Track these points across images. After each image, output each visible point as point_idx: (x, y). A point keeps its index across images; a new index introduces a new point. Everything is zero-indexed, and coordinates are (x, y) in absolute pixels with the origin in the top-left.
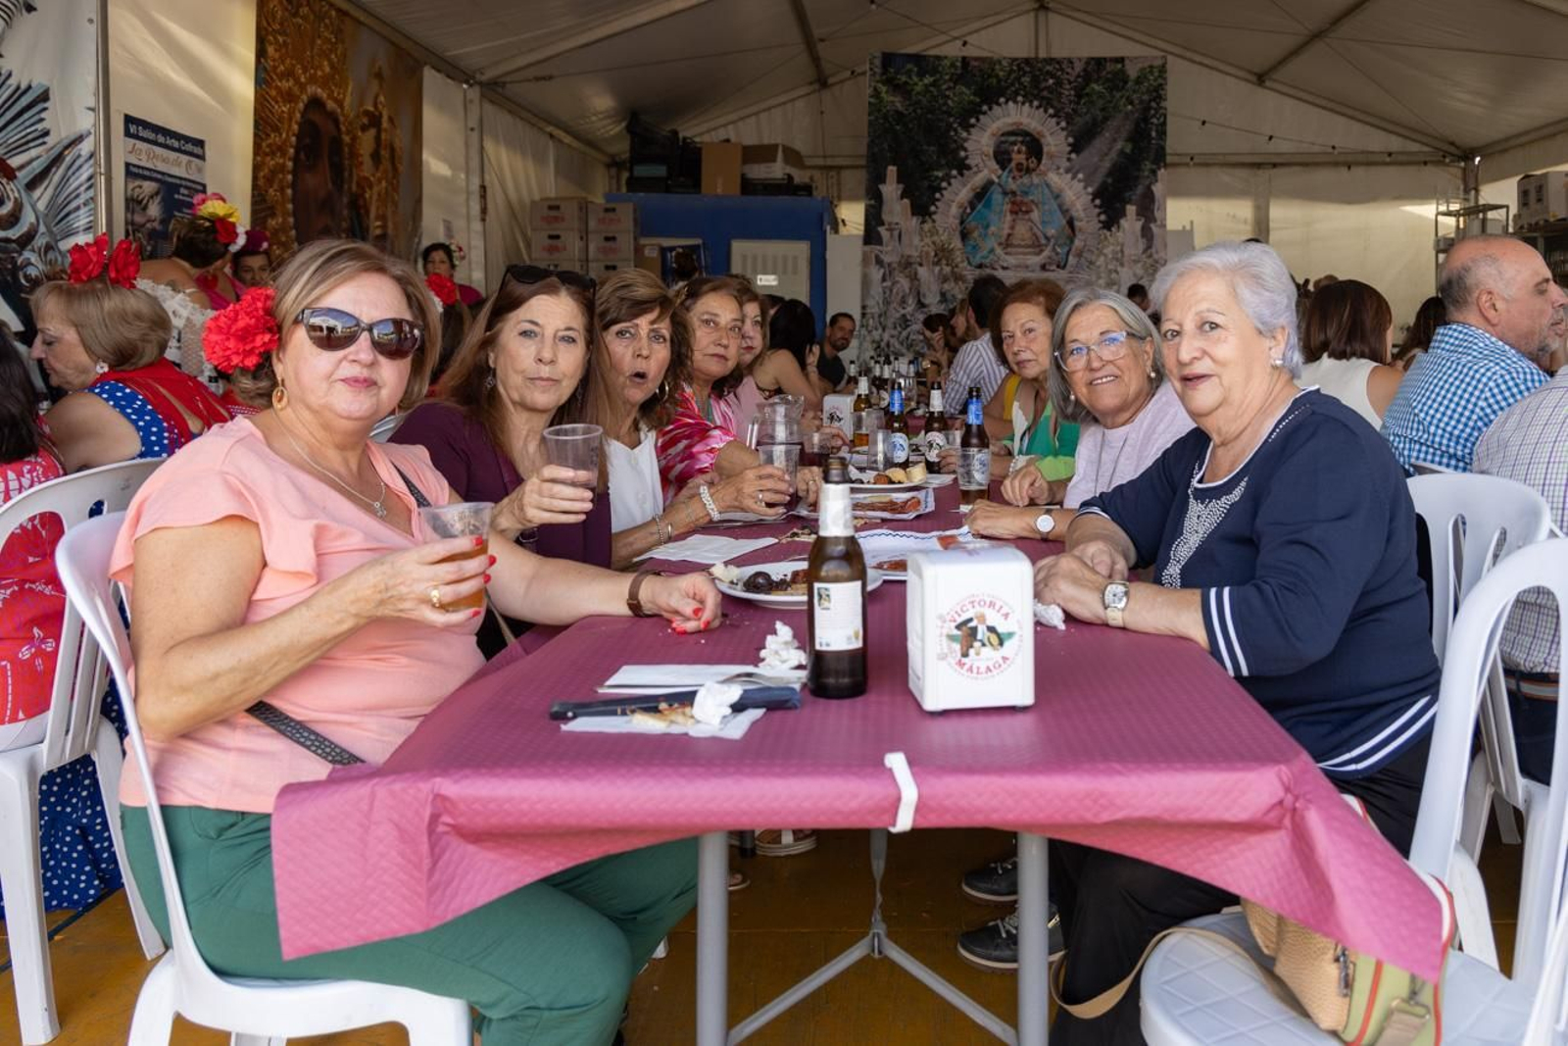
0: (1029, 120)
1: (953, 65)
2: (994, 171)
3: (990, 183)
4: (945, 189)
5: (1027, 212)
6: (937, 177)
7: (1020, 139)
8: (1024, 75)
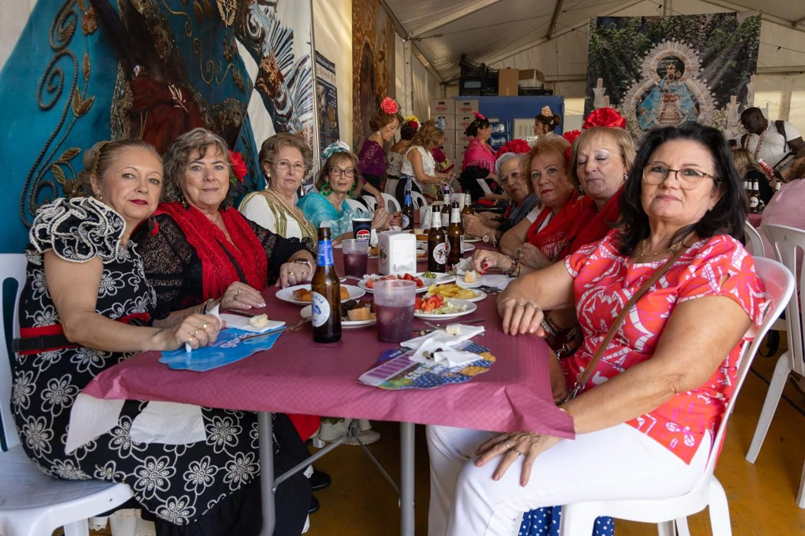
0: (678, 51)
1: (636, 22)
2: (656, 80)
3: (654, 86)
4: (629, 89)
5: (673, 101)
6: (624, 83)
7: (672, 61)
8: (676, 26)
